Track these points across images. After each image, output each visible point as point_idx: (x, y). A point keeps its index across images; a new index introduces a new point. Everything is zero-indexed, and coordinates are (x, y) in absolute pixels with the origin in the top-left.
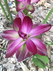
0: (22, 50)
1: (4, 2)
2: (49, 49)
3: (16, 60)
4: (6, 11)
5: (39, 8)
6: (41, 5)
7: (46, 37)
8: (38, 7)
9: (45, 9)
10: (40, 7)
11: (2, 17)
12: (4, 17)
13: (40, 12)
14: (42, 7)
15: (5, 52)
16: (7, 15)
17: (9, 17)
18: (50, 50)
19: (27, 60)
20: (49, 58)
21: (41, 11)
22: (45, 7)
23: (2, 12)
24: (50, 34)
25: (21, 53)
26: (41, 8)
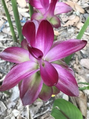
0: (32, 85)
1: (14, 17)
2: (84, 98)
3: (21, 115)
4: (15, 31)
5: (69, 30)
6: (72, 26)
7: (79, 78)
8: (68, 28)
9: (78, 32)
10: (70, 28)
11: (8, 39)
12: (11, 38)
13: (70, 36)
14: (74, 29)
15: (5, 97)
16: (17, 36)
17: (18, 39)
18: (85, 100)
19: (41, 116)
20: (84, 115)
21: (72, 35)
22: (78, 29)
23: (9, 32)
24: (85, 73)
25: (30, 89)
26: (72, 30)
